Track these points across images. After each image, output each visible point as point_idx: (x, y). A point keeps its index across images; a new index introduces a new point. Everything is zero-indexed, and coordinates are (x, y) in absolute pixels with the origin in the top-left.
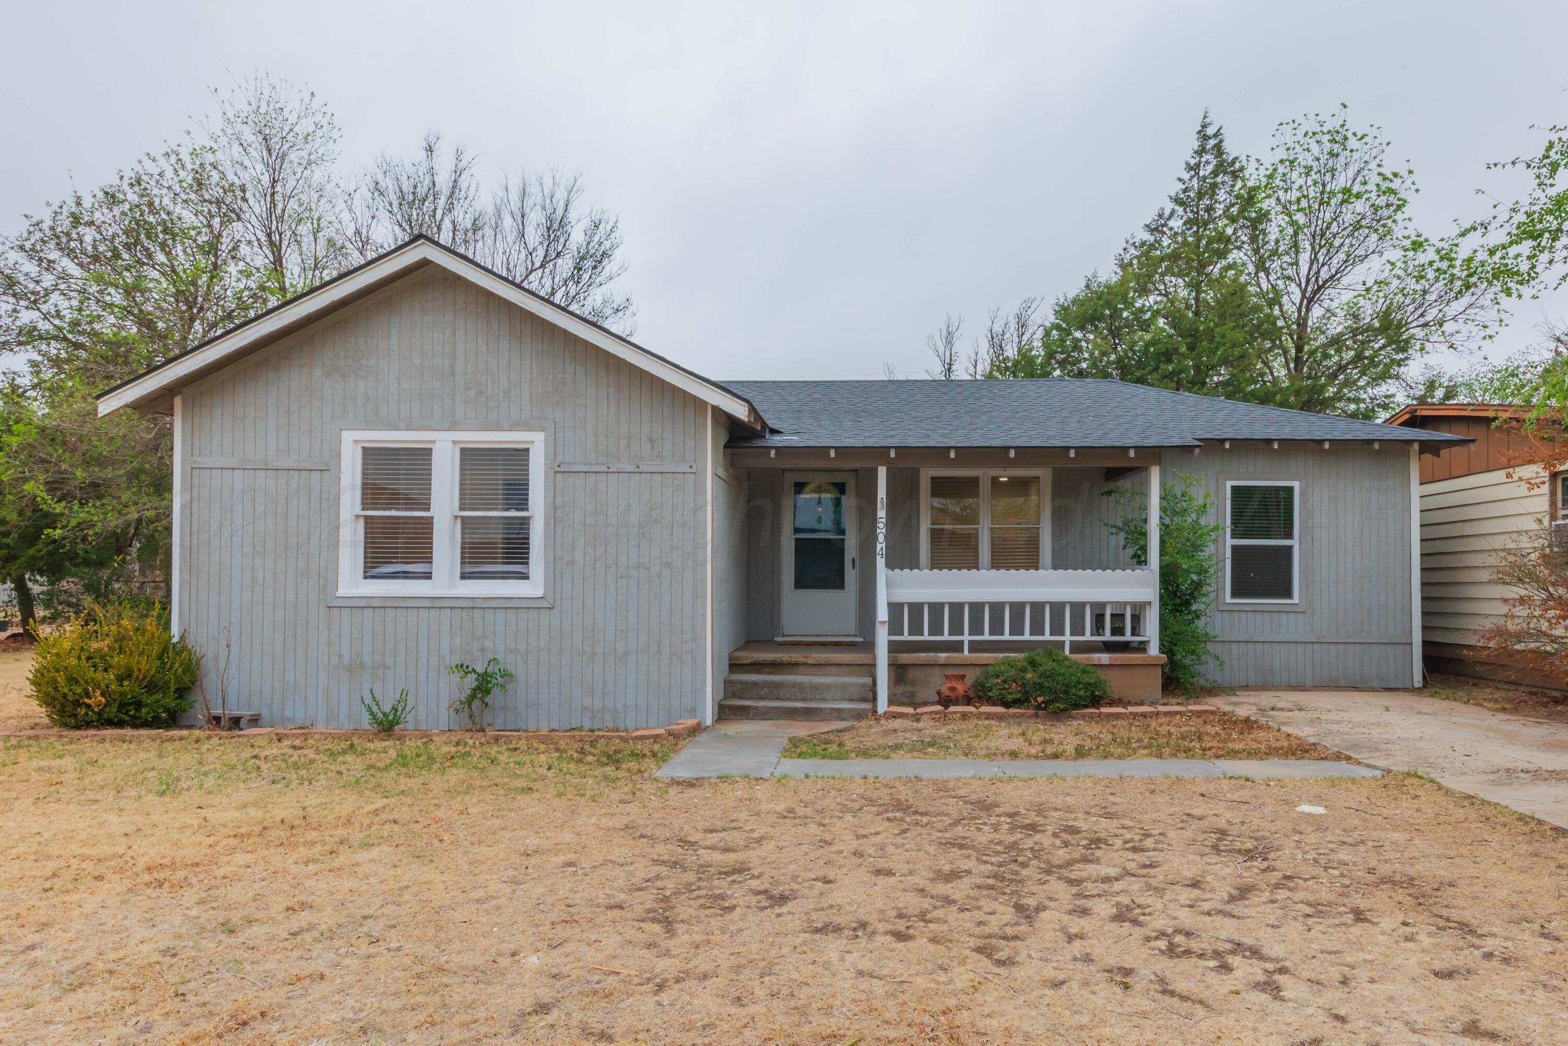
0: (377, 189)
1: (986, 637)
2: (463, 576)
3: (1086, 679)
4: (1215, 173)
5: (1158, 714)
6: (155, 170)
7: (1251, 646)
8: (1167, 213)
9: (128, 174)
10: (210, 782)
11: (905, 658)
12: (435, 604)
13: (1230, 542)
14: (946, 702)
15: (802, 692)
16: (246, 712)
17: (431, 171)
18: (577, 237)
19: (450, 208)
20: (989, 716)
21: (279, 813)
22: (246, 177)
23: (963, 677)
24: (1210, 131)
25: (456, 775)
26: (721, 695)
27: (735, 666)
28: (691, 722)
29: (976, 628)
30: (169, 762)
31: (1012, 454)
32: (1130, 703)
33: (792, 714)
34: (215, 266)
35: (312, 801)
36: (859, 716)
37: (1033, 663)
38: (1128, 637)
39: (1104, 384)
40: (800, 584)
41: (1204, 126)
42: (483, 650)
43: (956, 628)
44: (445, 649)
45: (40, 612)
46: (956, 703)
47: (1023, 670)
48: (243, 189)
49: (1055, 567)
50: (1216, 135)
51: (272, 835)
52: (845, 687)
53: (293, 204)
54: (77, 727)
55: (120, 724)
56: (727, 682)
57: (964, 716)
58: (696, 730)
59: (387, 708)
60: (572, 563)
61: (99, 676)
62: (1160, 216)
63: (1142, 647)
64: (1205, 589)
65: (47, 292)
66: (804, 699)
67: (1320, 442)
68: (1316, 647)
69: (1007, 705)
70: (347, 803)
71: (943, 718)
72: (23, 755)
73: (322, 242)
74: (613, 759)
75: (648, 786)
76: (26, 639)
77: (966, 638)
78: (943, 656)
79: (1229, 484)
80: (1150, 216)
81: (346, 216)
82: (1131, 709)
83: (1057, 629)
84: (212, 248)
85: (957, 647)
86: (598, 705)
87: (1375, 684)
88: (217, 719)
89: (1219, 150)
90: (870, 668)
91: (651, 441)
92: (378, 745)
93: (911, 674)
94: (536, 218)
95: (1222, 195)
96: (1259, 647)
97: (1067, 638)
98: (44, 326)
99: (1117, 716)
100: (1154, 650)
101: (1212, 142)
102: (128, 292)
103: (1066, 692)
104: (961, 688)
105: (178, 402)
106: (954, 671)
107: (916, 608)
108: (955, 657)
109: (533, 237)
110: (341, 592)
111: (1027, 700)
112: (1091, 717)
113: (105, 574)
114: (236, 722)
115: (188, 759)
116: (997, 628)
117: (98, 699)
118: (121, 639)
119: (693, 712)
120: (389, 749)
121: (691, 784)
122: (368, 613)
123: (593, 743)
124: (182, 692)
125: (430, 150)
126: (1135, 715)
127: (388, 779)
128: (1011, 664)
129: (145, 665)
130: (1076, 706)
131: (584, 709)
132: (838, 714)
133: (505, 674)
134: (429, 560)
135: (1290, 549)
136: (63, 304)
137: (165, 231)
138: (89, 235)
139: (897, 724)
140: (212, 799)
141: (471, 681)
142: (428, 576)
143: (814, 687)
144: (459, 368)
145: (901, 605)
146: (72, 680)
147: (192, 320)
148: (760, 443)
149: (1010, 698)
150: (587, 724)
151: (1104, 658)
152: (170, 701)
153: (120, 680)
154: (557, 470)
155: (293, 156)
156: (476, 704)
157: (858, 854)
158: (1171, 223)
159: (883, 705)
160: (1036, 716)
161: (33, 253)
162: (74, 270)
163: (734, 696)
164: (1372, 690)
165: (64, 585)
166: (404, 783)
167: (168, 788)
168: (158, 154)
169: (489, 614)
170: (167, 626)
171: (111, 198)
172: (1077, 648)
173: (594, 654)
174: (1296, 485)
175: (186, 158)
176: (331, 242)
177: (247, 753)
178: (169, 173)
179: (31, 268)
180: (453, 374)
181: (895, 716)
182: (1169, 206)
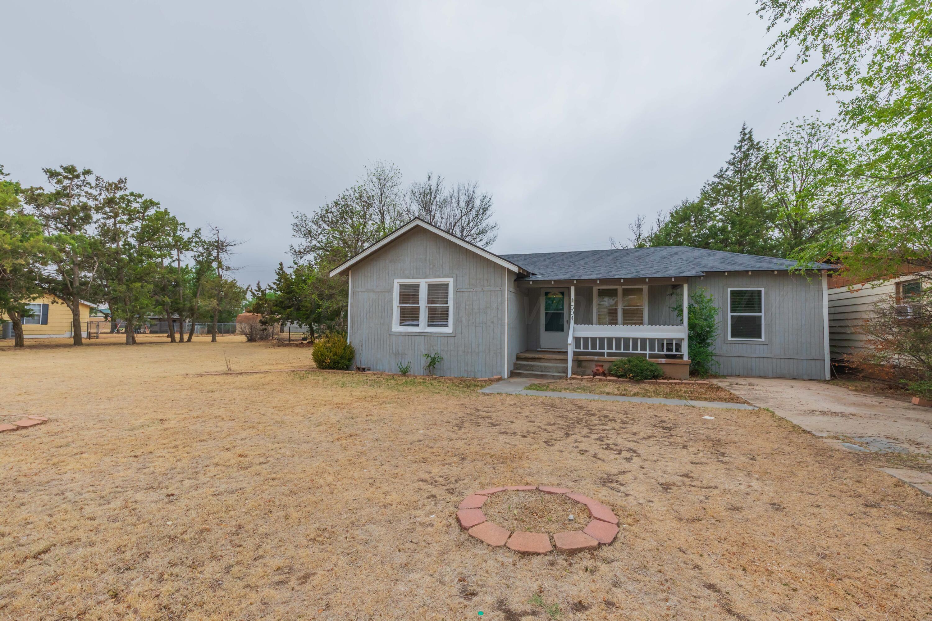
0: (413, 193)
1: (614, 351)
2: (429, 326)
3: (651, 368)
4: (748, 150)
5: (682, 384)
6: (348, 194)
7: (741, 359)
8: (724, 170)
9: (341, 196)
10: (354, 385)
11: (581, 358)
12: (420, 334)
13: (730, 314)
14: (595, 375)
15: (541, 368)
16: (366, 367)
17: (430, 185)
18: (477, 203)
19: (435, 198)
20: (610, 381)
21: (370, 394)
22: (374, 193)
23: (602, 366)
24: (747, 131)
25: (420, 388)
26: (512, 368)
27: (518, 358)
28: (498, 377)
29: (610, 347)
30: (345, 379)
31: (622, 281)
32: (671, 378)
33: (536, 376)
34: (365, 222)
35: (379, 391)
36: (561, 378)
37: (629, 361)
38: (674, 353)
39: (680, 248)
40: (546, 330)
41: (744, 129)
42: (434, 350)
43: (602, 347)
44: (423, 350)
45: (316, 335)
46: (599, 375)
47: (625, 364)
48: (373, 197)
49: (649, 324)
50: (749, 133)
51: (367, 399)
52: (557, 367)
53: (388, 200)
54: (323, 369)
55: (333, 368)
56: (515, 364)
57: (600, 380)
58: (500, 379)
59: (404, 367)
60: (461, 321)
61: (328, 354)
62: (721, 171)
63: (681, 357)
64: (713, 334)
65: (319, 234)
66: (542, 371)
67: (773, 271)
68: (774, 360)
69: (619, 377)
70: (388, 393)
71: (592, 380)
72: (310, 376)
73: (396, 212)
74: (468, 387)
75: (474, 394)
76: (311, 343)
77: (606, 351)
78: (596, 358)
79: (729, 290)
80: (717, 171)
81: (403, 203)
82: (670, 381)
83: (643, 348)
84: (364, 217)
85: (602, 354)
86: (469, 369)
87: (805, 377)
88: (359, 368)
89: (750, 139)
90: (566, 361)
91: (487, 280)
92: (401, 378)
93: (584, 364)
94: (463, 198)
95: (753, 158)
96: (745, 359)
97: (648, 352)
98: (318, 245)
99: (664, 383)
100: (686, 358)
101: (748, 136)
102: (341, 233)
103: (642, 373)
104: (601, 370)
105: (350, 272)
106: (600, 363)
107: (586, 339)
108: (601, 358)
109: (463, 204)
110: (393, 330)
111: (626, 375)
112: (652, 383)
113: (333, 323)
114: (364, 370)
115: (350, 379)
116: (618, 347)
117: (328, 361)
118: (334, 343)
119: (500, 373)
120: (404, 379)
121: (488, 395)
122: (401, 337)
123: (464, 382)
124: (350, 360)
125: (429, 177)
126: (672, 383)
127: (400, 388)
128: (621, 361)
129: (340, 351)
130: (646, 378)
131: (465, 370)
132: (553, 377)
133: (441, 358)
134: (418, 320)
135: (761, 316)
136: (323, 238)
137: (351, 212)
138: (330, 215)
139: (573, 381)
140: (354, 389)
141: (429, 359)
142: (418, 325)
143: (546, 367)
144: (428, 258)
145: (580, 338)
146: (322, 355)
147: (358, 241)
148: (527, 279)
149: (619, 374)
150: (466, 376)
151: (663, 361)
152: (346, 362)
153: (334, 355)
154: (457, 291)
155: (388, 184)
156: (431, 367)
157: (527, 417)
158: (727, 173)
159: (570, 374)
160: (630, 381)
161: (316, 223)
162: (326, 227)
163: (517, 369)
164: (803, 380)
165: (322, 326)
166: (405, 388)
167: (343, 386)
168: (349, 189)
169: (436, 338)
170: (346, 340)
171: (336, 204)
172: (651, 356)
173: (468, 352)
174: (763, 290)
175: (357, 189)
176: (398, 212)
177: (365, 378)
178: (352, 194)
179: (315, 227)
180: (426, 260)
181: (573, 379)
182: (725, 166)
